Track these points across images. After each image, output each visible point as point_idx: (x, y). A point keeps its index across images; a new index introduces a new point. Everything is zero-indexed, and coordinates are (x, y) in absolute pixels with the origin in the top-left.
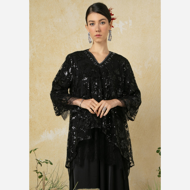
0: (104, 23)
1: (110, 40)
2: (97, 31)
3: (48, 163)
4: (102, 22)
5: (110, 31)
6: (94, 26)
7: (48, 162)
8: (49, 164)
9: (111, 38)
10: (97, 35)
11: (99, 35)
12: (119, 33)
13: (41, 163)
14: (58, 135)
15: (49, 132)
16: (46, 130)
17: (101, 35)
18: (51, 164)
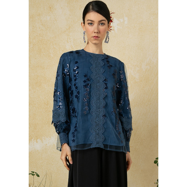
1: (107, 42)
2: (95, 33)
4: (101, 23)
5: (107, 32)
6: (93, 25)
7: (34, 174)
9: (108, 41)
10: (94, 37)
11: (97, 37)
14: (46, 145)
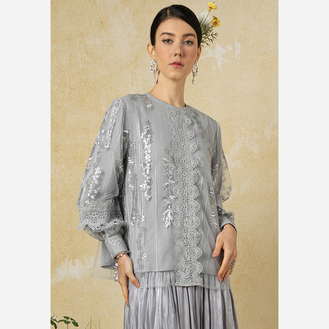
0: (190, 43)
3: (70, 322)
8: (71, 325)
12: (214, 68)
13: (55, 322)
15: (74, 263)
16: (67, 259)
17: (182, 64)
18: (76, 324)
